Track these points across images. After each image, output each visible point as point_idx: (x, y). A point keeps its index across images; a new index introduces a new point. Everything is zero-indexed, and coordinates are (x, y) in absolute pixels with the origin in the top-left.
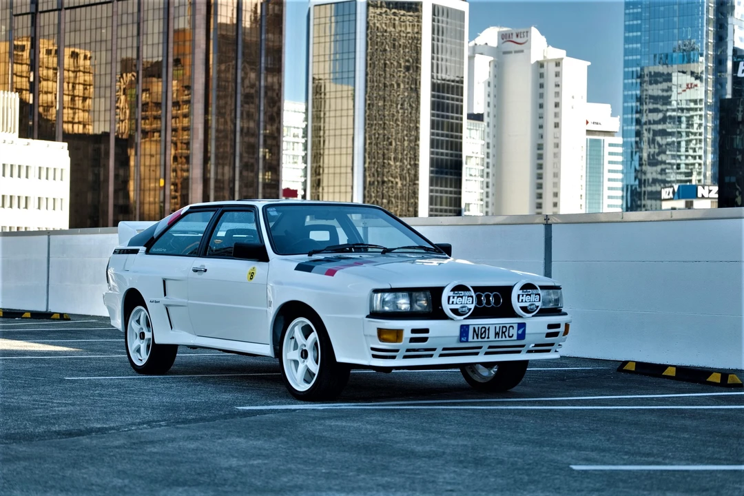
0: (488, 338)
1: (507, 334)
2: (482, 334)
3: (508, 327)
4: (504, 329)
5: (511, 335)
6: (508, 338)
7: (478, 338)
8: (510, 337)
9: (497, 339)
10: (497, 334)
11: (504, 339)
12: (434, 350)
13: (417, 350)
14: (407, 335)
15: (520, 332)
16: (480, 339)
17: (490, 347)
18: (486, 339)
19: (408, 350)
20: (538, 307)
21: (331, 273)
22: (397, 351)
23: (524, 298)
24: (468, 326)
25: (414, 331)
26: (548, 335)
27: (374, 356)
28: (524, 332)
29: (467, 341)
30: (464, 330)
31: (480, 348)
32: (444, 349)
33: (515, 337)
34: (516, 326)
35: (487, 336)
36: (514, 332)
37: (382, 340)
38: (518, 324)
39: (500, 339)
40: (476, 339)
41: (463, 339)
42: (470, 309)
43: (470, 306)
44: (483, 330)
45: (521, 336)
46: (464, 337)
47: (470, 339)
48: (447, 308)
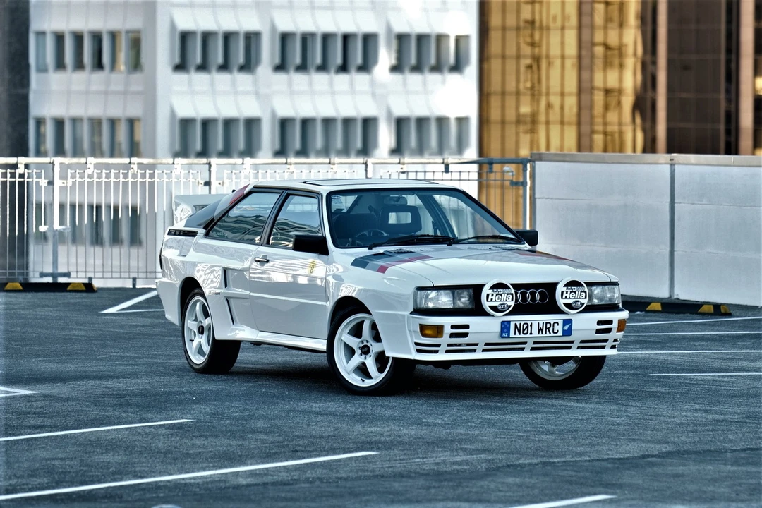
0: (531, 333)
1: (551, 330)
2: (524, 330)
5: (555, 331)
7: (520, 334)
8: (554, 333)
9: (540, 335)
11: (548, 334)
12: (477, 345)
13: (460, 345)
14: (448, 330)
15: (566, 328)
17: (535, 343)
18: (528, 335)
19: (449, 345)
20: (583, 304)
21: (382, 270)
22: (439, 346)
23: (568, 295)
24: (509, 322)
25: (453, 327)
26: (598, 331)
27: (418, 351)
28: (570, 328)
29: (509, 337)
30: (505, 327)
31: (525, 343)
32: (486, 344)
33: (560, 333)
34: (561, 323)
37: (424, 335)
38: (564, 320)
39: (544, 335)
40: (517, 335)
41: (504, 335)
42: (510, 306)
43: (509, 303)
44: (525, 326)
45: (568, 332)
46: (505, 333)
47: (512, 335)
48: (486, 305)
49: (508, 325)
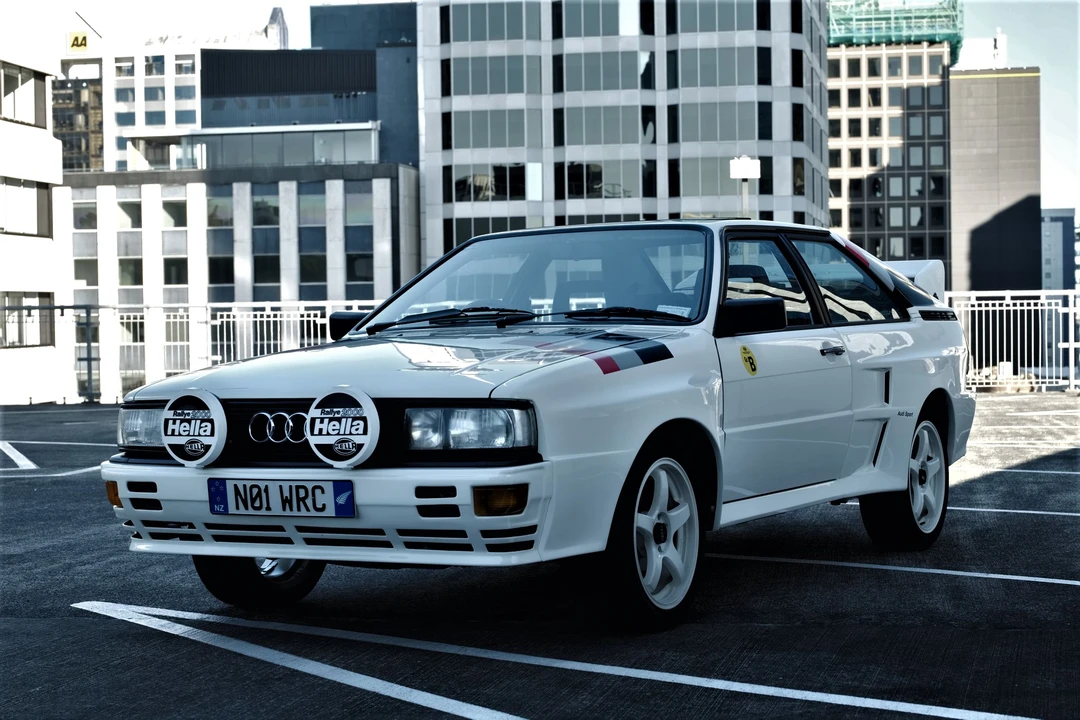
0: (268, 508)
1: (309, 502)
2: (253, 501)
3: (310, 488)
4: (302, 493)
5: (319, 506)
6: (313, 513)
7: (247, 508)
9: (288, 512)
10: (286, 502)
11: (304, 512)
15: (342, 500)
16: (251, 511)
18: (263, 512)
24: (223, 481)
28: (351, 498)
30: (216, 488)
33: (330, 511)
34: (329, 488)
35: (265, 505)
36: (327, 499)
39: (295, 513)
40: (242, 510)
44: (255, 491)
47: (232, 509)
49: (221, 488)
